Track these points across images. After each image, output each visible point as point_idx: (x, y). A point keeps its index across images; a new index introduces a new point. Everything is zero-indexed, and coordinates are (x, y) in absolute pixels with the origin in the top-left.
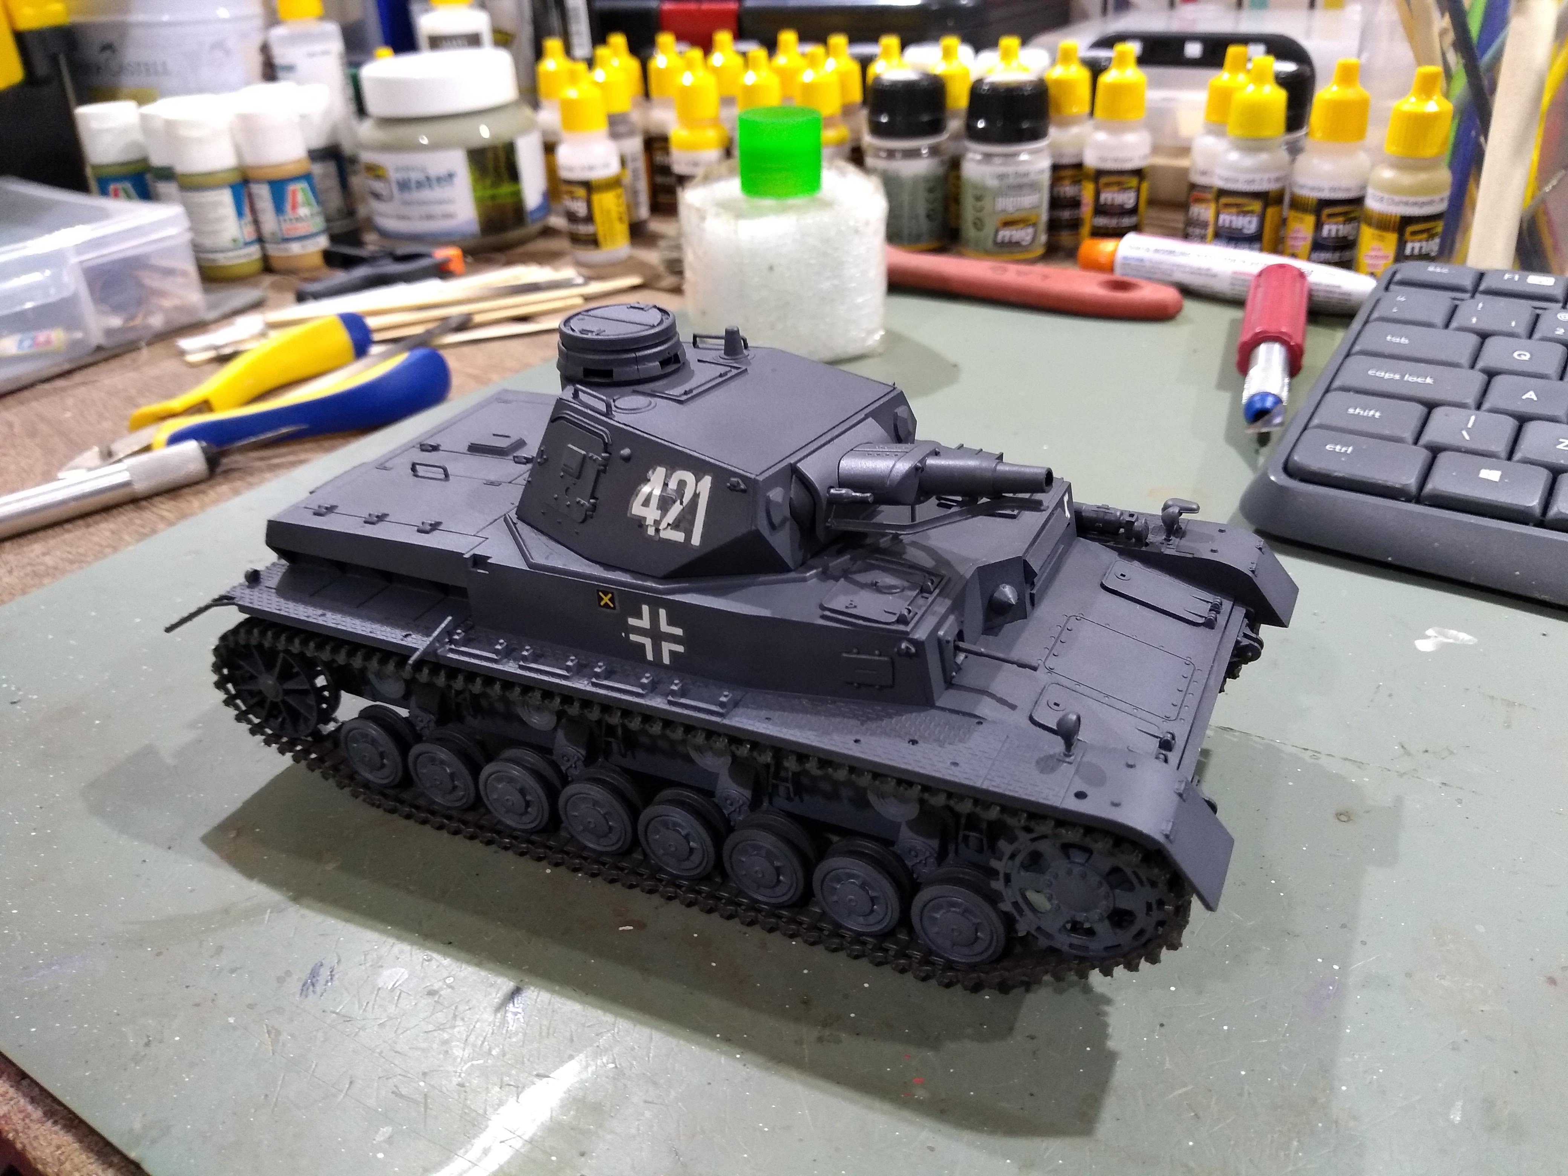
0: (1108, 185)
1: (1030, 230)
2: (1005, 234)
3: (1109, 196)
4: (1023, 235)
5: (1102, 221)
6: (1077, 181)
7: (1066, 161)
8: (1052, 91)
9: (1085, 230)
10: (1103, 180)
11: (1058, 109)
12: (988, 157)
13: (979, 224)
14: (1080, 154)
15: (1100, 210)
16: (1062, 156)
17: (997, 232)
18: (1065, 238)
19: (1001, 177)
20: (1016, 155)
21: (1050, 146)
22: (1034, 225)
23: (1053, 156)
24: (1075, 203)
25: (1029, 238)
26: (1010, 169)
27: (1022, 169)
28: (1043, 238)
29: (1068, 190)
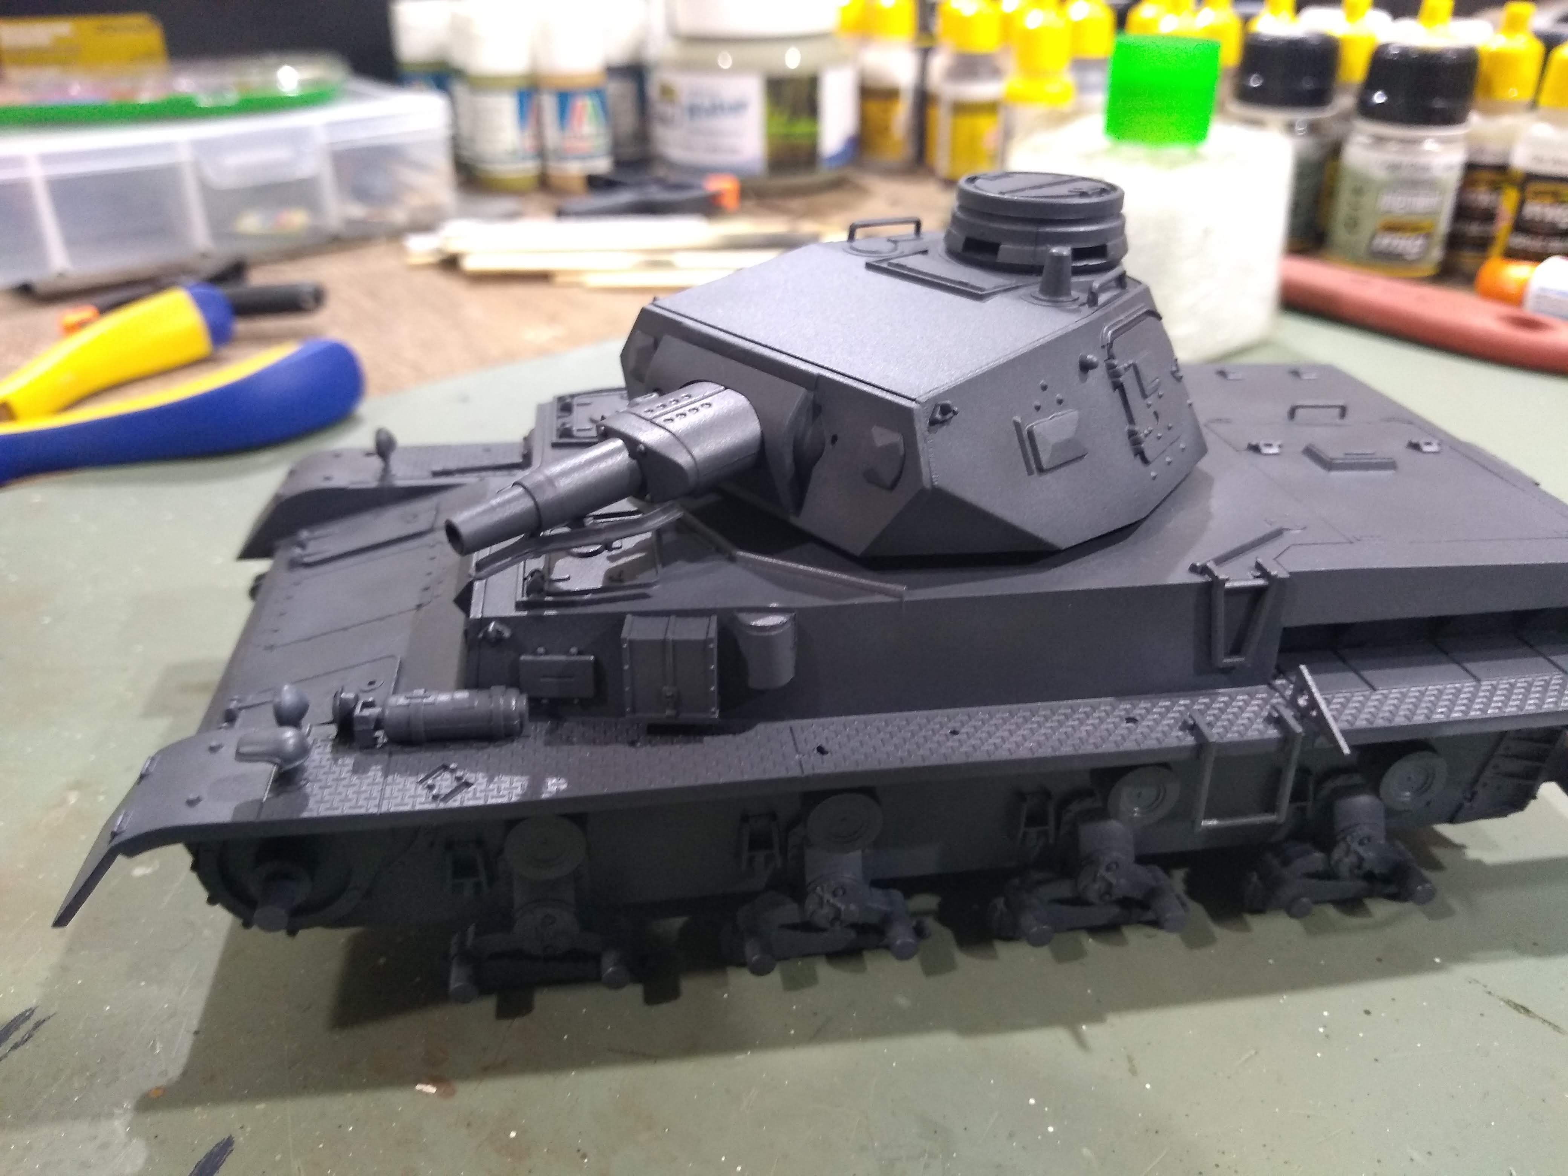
0: (1538, 194)
1: (1419, 242)
2: (1386, 241)
3: (1535, 210)
4: (1410, 245)
5: (1521, 241)
6: (1496, 188)
7: (1488, 159)
8: (1484, 66)
9: (1497, 250)
10: (1533, 187)
11: (1489, 89)
12: (1380, 140)
13: (1353, 224)
14: (1507, 153)
15: (1521, 226)
16: (1481, 151)
17: (1373, 237)
18: (1467, 258)
19: (1394, 167)
20: (1418, 141)
21: (1468, 138)
22: (1428, 236)
23: (1471, 151)
24: (1489, 216)
25: (1415, 250)
26: (1405, 159)
27: (1422, 160)
28: (1437, 254)
29: (1482, 197)
